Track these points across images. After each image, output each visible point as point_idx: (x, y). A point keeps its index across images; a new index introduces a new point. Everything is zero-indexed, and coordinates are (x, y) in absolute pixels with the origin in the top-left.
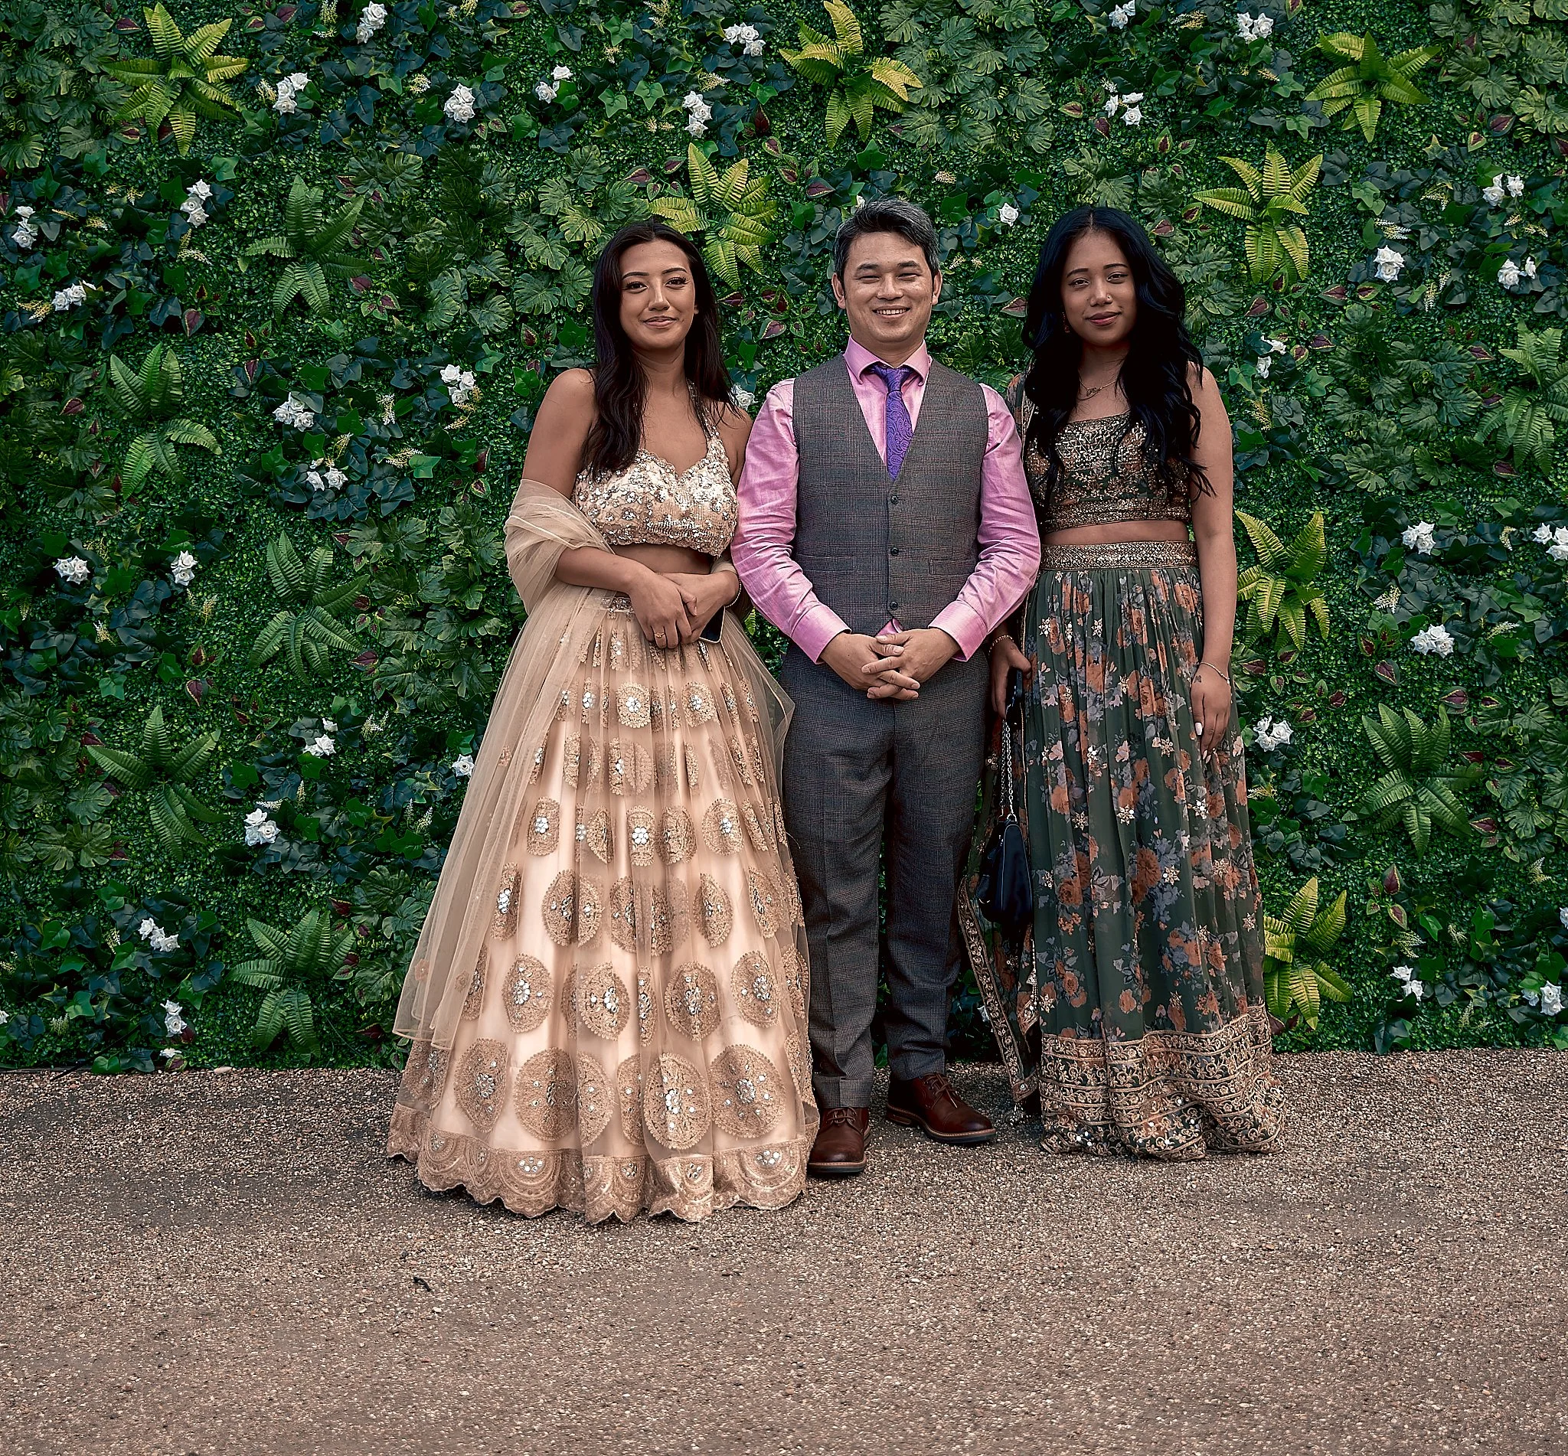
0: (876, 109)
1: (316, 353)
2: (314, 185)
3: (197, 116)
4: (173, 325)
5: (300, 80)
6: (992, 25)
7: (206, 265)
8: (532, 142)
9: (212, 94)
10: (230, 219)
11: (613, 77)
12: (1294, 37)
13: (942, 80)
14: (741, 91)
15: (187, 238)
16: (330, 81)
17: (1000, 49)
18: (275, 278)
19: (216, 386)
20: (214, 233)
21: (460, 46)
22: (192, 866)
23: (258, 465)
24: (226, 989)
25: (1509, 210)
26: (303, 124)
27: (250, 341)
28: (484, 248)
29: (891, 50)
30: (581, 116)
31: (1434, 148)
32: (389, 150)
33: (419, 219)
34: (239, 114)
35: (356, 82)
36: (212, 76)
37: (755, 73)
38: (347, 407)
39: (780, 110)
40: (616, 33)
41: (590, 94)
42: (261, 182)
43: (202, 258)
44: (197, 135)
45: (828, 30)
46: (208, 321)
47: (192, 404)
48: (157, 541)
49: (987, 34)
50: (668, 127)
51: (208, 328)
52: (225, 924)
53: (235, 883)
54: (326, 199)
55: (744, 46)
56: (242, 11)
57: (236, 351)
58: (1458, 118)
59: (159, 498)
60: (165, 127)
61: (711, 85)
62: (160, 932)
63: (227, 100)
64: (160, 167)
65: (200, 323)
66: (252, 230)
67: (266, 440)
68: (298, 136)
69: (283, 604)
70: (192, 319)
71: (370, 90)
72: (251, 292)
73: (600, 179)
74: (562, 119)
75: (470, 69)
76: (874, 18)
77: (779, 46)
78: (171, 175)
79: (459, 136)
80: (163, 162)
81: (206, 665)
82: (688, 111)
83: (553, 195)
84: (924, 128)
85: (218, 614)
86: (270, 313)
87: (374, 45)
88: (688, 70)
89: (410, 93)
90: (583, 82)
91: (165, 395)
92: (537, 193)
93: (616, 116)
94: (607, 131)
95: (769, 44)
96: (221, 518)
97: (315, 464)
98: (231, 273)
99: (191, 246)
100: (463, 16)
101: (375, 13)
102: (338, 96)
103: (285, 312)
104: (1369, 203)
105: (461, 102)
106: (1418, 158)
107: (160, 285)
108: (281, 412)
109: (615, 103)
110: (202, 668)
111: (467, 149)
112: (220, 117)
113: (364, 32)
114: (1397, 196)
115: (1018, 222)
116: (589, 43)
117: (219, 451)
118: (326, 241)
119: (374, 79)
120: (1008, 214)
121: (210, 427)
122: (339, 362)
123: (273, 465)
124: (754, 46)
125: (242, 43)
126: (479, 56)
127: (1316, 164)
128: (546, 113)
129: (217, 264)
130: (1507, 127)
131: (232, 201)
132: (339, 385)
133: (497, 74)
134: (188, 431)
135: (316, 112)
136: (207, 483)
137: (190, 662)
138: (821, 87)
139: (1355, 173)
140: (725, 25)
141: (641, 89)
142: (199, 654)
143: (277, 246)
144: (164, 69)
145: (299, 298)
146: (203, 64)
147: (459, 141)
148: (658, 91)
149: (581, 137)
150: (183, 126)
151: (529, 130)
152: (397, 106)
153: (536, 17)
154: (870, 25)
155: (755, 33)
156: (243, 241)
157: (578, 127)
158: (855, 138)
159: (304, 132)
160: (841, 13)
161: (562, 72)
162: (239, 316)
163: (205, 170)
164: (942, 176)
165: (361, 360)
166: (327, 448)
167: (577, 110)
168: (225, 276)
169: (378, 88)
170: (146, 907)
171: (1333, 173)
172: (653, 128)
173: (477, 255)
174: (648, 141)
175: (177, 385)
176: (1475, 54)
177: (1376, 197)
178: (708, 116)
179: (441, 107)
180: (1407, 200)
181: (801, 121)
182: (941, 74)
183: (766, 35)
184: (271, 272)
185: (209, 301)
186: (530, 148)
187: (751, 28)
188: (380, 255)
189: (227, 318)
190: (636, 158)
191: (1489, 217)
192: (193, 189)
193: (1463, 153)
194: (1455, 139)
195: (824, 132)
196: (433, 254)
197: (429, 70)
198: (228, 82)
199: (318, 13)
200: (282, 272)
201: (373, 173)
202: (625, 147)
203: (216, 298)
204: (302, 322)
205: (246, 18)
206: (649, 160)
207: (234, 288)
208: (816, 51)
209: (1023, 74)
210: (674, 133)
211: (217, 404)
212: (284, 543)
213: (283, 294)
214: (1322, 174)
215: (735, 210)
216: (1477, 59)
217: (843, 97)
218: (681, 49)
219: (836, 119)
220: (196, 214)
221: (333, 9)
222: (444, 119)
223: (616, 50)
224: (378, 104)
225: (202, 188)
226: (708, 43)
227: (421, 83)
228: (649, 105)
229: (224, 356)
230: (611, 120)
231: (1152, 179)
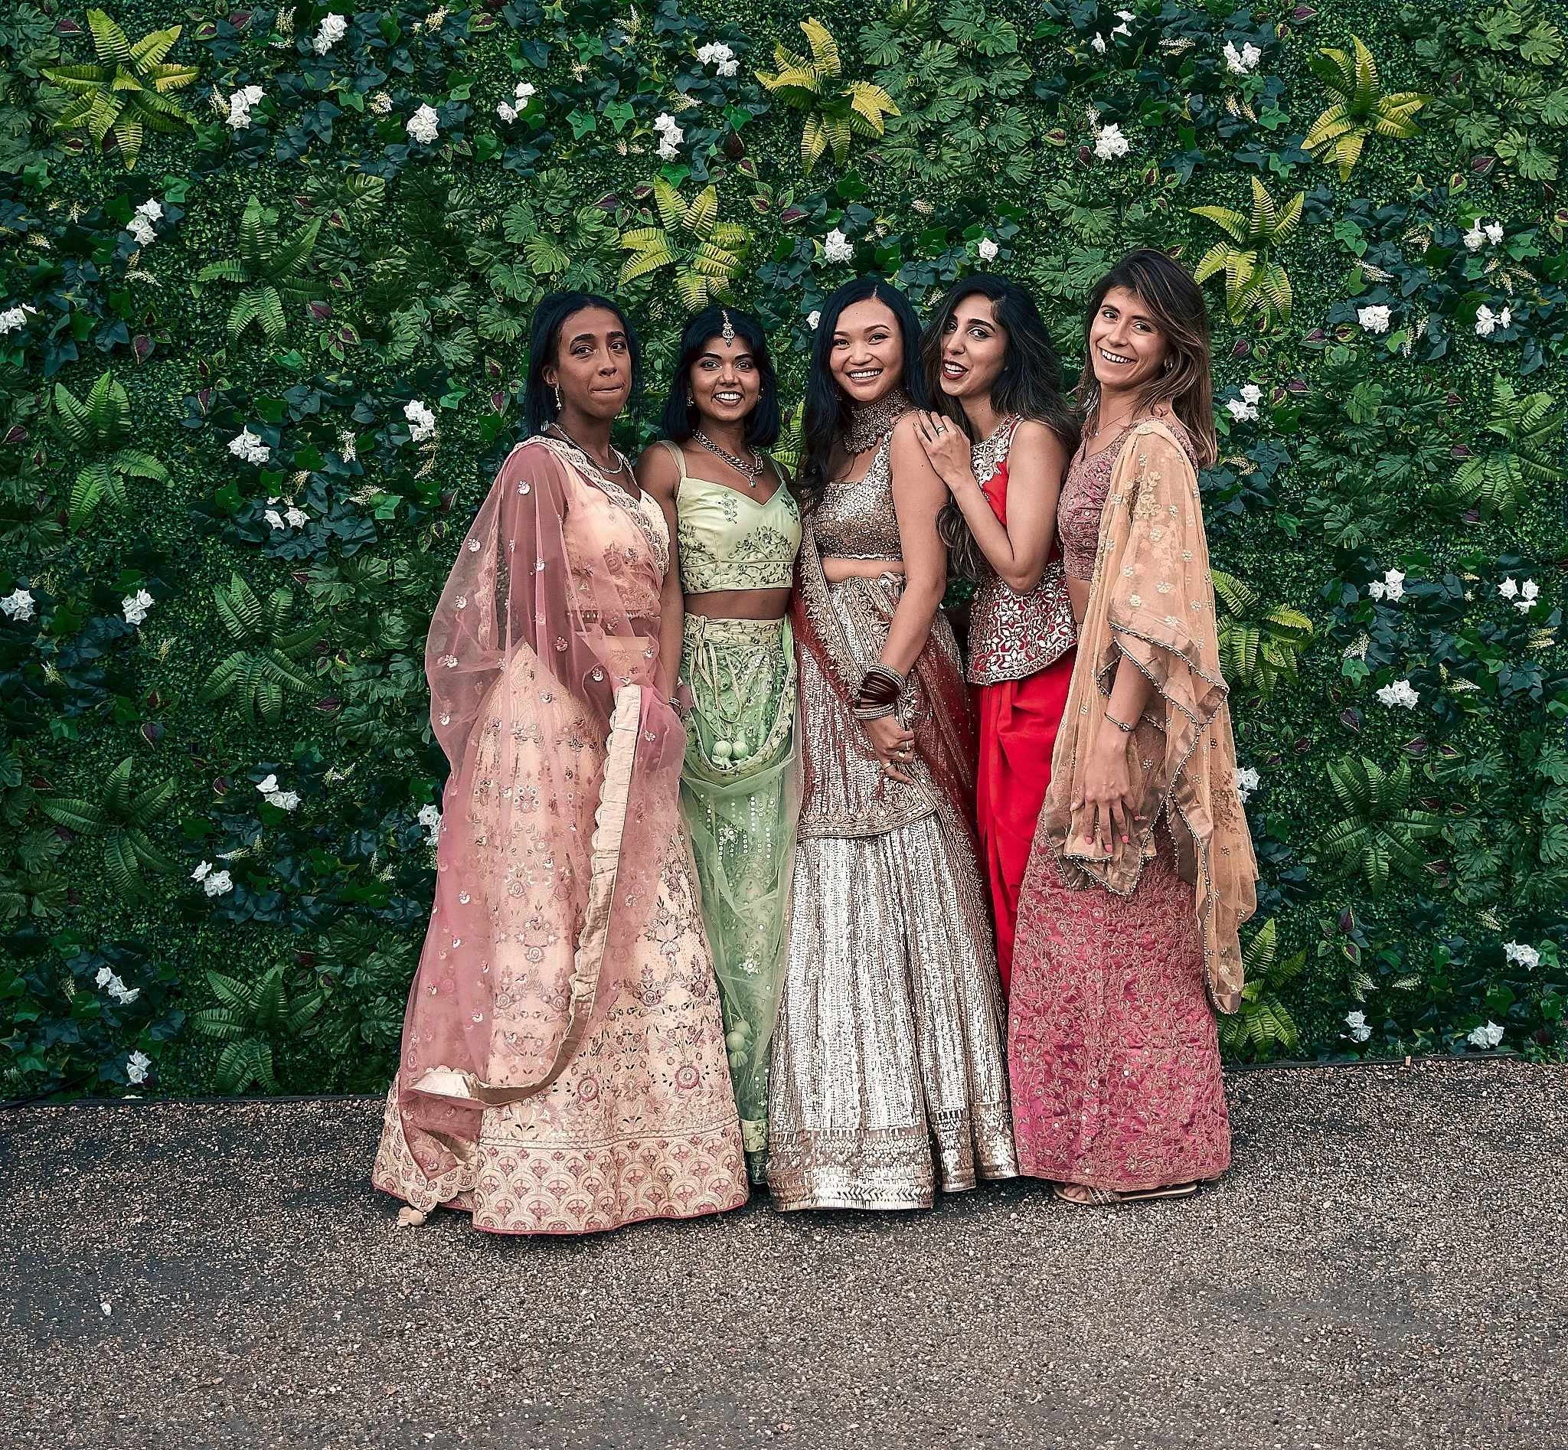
0: (853, 134)
1: (275, 383)
2: (270, 205)
3: (144, 128)
4: (121, 351)
5: (254, 94)
6: (974, 50)
7: (155, 286)
8: (496, 165)
9: (160, 105)
10: (181, 239)
11: (581, 96)
12: (1282, 65)
13: (923, 106)
14: (714, 112)
15: (135, 259)
16: (286, 94)
17: (981, 75)
18: (229, 304)
19: (166, 417)
20: (164, 253)
21: (425, 61)
22: (149, 912)
23: (211, 499)
24: (187, 1036)
25: (1487, 254)
26: (258, 141)
27: (203, 370)
28: (449, 278)
29: (869, 74)
30: (548, 136)
31: (1418, 189)
32: (350, 170)
33: (379, 245)
34: (190, 127)
35: (315, 96)
36: (161, 85)
37: (730, 94)
38: (305, 441)
39: (754, 133)
40: (585, 50)
41: (558, 113)
42: (214, 200)
43: (151, 279)
44: (144, 148)
45: (802, 49)
46: (159, 347)
47: (142, 434)
48: (107, 577)
49: (968, 58)
50: (637, 150)
51: (160, 354)
52: (185, 972)
53: (195, 929)
54: (282, 220)
55: (717, 66)
56: (193, 17)
57: (188, 379)
58: (1439, 159)
59: (110, 533)
60: (110, 138)
61: (683, 106)
62: (117, 980)
63: (176, 111)
64: (106, 183)
65: (151, 351)
66: (204, 251)
67: (220, 474)
68: (253, 153)
69: (240, 645)
70: (142, 346)
71: (325, 104)
72: (204, 316)
73: (566, 203)
74: (528, 140)
75: (433, 87)
76: (853, 39)
77: (755, 66)
78: (117, 190)
79: (421, 158)
80: (108, 176)
81: (162, 707)
82: (660, 134)
83: (519, 221)
84: (899, 152)
85: (176, 653)
86: (224, 340)
87: (333, 57)
88: (659, 91)
89: (370, 111)
90: (550, 101)
91: (114, 426)
92: (501, 220)
93: (585, 137)
94: (575, 153)
95: (743, 64)
96: (176, 552)
97: (271, 501)
98: (184, 295)
99: (139, 267)
100: (428, 29)
101: (333, 26)
102: (296, 110)
103: (240, 340)
104: (1351, 243)
105: (424, 123)
106: (1401, 197)
107: (106, 309)
108: (236, 446)
109: (581, 125)
110: (156, 711)
111: (431, 171)
112: (169, 130)
113: (323, 44)
114: (1378, 234)
115: (997, 256)
116: (557, 59)
117: (171, 484)
118: (282, 266)
119: (335, 93)
120: (988, 249)
121: (161, 458)
122: (293, 395)
123: (228, 501)
124: (728, 68)
125: (192, 51)
126: (444, 73)
127: (1299, 201)
128: (513, 134)
129: (167, 287)
130: (1487, 170)
131: (183, 219)
132: (296, 418)
133: (461, 93)
134: (138, 464)
135: (272, 126)
136: (159, 517)
137: (145, 705)
138: (797, 109)
139: (1338, 211)
140: (699, 44)
141: (610, 110)
142: (154, 697)
143: (227, 269)
144: (109, 76)
145: (255, 325)
146: (150, 73)
147: (423, 162)
148: (627, 112)
149: (548, 158)
150: (130, 137)
151: (494, 151)
152: (358, 123)
153: (501, 30)
154: (849, 45)
155: (728, 53)
156: (196, 264)
157: (544, 147)
158: (830, 164)
159: (260, 150)
160: (816, 32)
161: (525, 89)
162: (192, 342)
163: (154, 186)
164: (918, 204)
165: (318, 392)
166: (287, 486)
167: (544, 129)
168: (176, 298)
169: (337, 104)
170: (104, 955)
171: (1316, 210)
172: (623, 151)
173: (444, 285)
174: (618, 164)
175: (125, 415)
176: (1459, 91)
177: (1358, 238)
178: (680, 139)
179: (404, 125)
180: (1387, 239)
181: (776, 146)
182: (921, 98)
183: (740, 54)
184: (225, 296)
185: (157, 327)
186: (495, 169)
187: (726, 47)
188: (340, 282)
189: (178, 344)
190: (605, 183)
191: (1468, 261)
192: (142, 209)
193: (1444, 194)
194: (1436, 179)
195: (799, 158)
196: (391, 284)
197: (392, 86)
198: (178, 91)
199: (274, 23)
200: (236, 297)
201: (332, 193)
202: (594, 170)
203: (166, 325)
204: (258, 350)
205: (197, 24)
206: (619, 184)
207: (186, 312)
208: (794, 76)
209: (1005, 102)
210: (644, 156)
211: (168, 434)
212: (238, 585)
213: (237, 322)
214: (1305, 211)
215: (708, 240)
216: (1462, 96)
217: (820, 121)
218: (651, 69)
219: (813, 143)
220: (141, 230)
221: (290, 18)
222: (406, 138)
223: (585, 68)
224: (337, 121)
225: (152, 208)
226: (681, 62)
227: (384, 102)
228: (619, 126)
229: (176, 385)
230: (580, 141)
231: (1136, 213)
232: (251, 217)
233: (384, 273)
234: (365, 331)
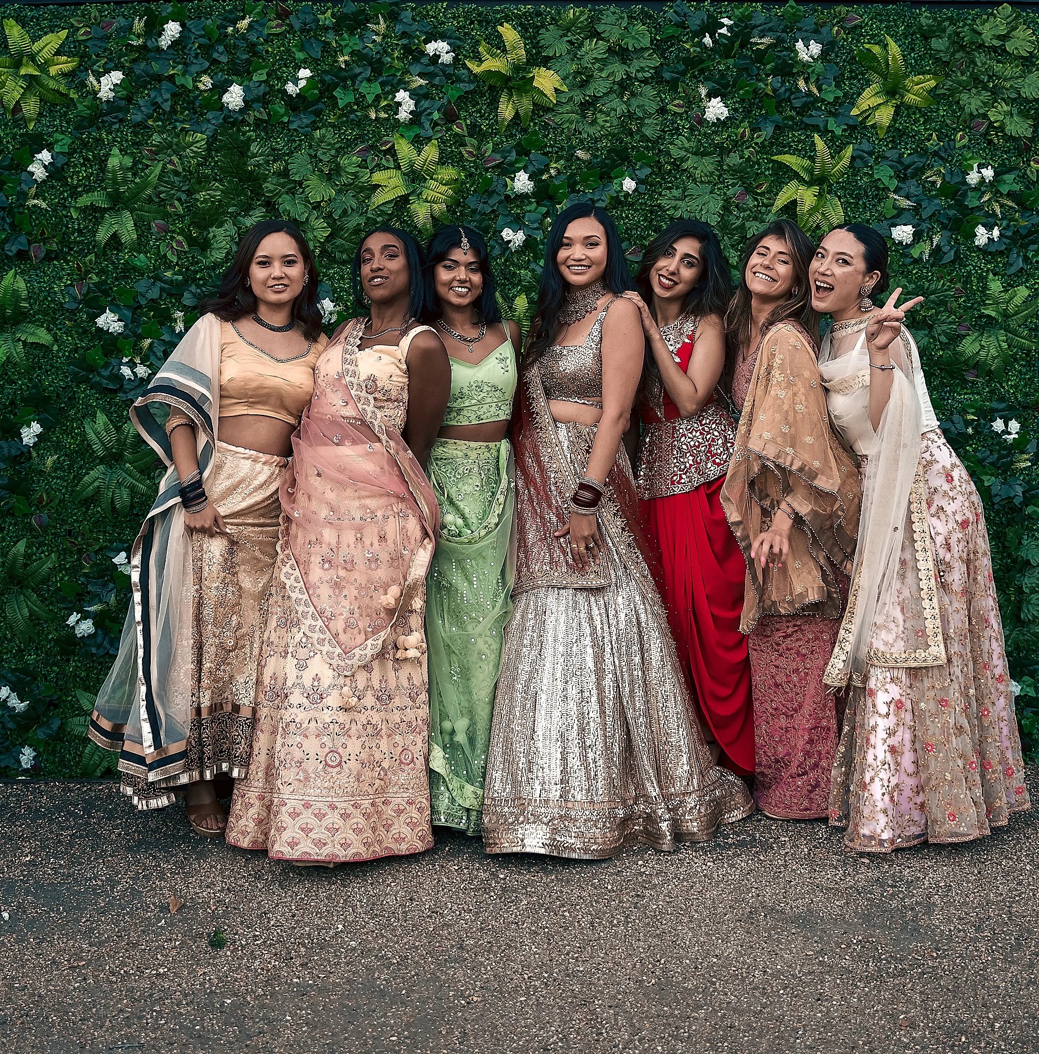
0: (534, 104)
1: (128, 277)
2: (127, 153)
3: (41, 100)
4: (22, 255)
5: (117, 76)
6: (620, 46)
7: (46, 210)
8: (284, 126)
9: (52, 84)
10: (65, 177)
11: (344, 78)
12: (837, 56)
13: (583, 85)
14: (437, 89)
15: (33, 191)
16: (139, 77)
17: (625, 63)
18: (98, 222)
19: (53, 301)
20: (53, 187)
21: (235, 54)
22: (37, 648)
23: (83, 359)
24: (61, 735)
25: (983, 189)
26: (119, 109)
27: (79, 268)
28: (250, 205)
29: (546, 62)
30: (321, 106)
31: (933, 143)
32: (183, 129)
33: (202, 181)
34: (72, 99)
35: (159, 78)
36: (53, 71)
37: (448, 77)
38: (149, 318)
39: (465, 103)
40: (347, 45)
41: (327, 90)
42: (88, 150)
43: (44, 205)
44: (40, 114)
45: (499, 45)
46: (49, 252)
47: (36, 313)
48: (10, 412)
49: (615, 51)
50: (383, 115)
51: (49, 257)
52: (61, 690)
53: (68, 660)
54: (135, 163)
55: (439, 56)
56: (76, 24)
57: (69, 275)
58: (949, 122)
59: (13, 382)
60: (17, 108)
61: (414, 85)
62: (14, 695)
63: (63, 89)
64: (14, 138)
65: (43, 255)
66: (81, 186)
67: (90, 341)
68: (115, 118)
69: (102, 461)
70: (37, 251)
71: (165, 85)
72: (80, 231)
73: (333, 152)
74: (306, 108)
75: (241, 72)
76: (535, 38)
77: (465, 57)
78: (21, 143)
79: (232, 120)
80: (16, 134)
81: (47, 504)
82: (399, 104)
83: (299, 165)
84: (567, 116)
85: (57, 466)
86: (94, 247)
87: (171, 51)
88: (399, 74)
89: (197, 88)
90: (322, 81)
91: (16, 307)
92: (287, 164)
93: (346, 106)
94: (339, 117)
95: (457, 55)
96: (58, 395)
97: (125, 360)
98: (66, 216)
99: (36, 197)
100: (238, 32)
101: (172, 29)
102: (145, 88)
103: (104, 247)
104: (886, 181)
105: (234, 97)
106: (922, 149)
107: (13, 226)
108: (101, 321)
109: (343, 98)
110: (43, 507)
111: (239, 130)
112: (57, 102)
113: (165, 42)
114: (905, 175)
115: (636, 190)
116: (327, 52)
117: (55, 348)
118: (135, 195)
119: (173, 76)
120: (629, 185)
121: (49, 330)
122: (141, 285)
123: (95, 360)
124: (447, 58)
125: (75, 47)
126: (248, 62)
127: (849, 151)
128: (296, 104)
129: (55, 210)
130: (983, 129)
131: (66, 164)
132: (143, 302)
133: (260, 76)
134: (33, 334)
135: (129, 99)
136: (47, 371)
137: (35, 502)
138: (495, 87)
139: (877, 158)
140: (427, 41)
141: (364, 88)
142: (41, 496)
143: (97, 198)
144: (17, 65)
145: (115, 237)
146: (46, 62)
147: (233, 124)
148: (376, 89)
149: (321, 121)
150: (31, 107)
151: (282, 116)
152: (188, 96)
153: (289, 32)
154: (532, 42)
155: (447, 47)
156: (75, 195)
157: (318, 113)
158: (518, 125)
159: (121, 115)
160: (509, 33)
161: (305, 73)
162: (72, 249)
163: (47, 141)
164: (580, 153)
165: (159, 284)
166: (137, 350)
167: (318, 101)
168: (61, 218)
169: (174, 83)
170: (5, 678)
171: (861, 158)
172: (373, 116)
173: (247, 209)
174: (370, 125)
175: (24, 300)
176: (962, 75)
177: (891, 177)
178: (412, 108)
179: (220, 98)
180: (912, 178)
181: (480, 112)
182: (582, 79)
183: (455, 49)
184: (95, 217)
185: (48, 238)
186: (283, 129)
187: (445, 44)
188: (175, 207)
189: (62, 251)
190: (361, 138)
191: (969, 194)
192: (39, 156)
193: (952, 147)
194: (947, 136)
195: (496, 121)
196: (210, 208)
197: (212, 71)
198: (64, 75)
199: (131, 28)
200: (103, 218)
201: (170, 146)
202: (352, 129)
203: (54, 237)
204: (117, 254)
205: (78, 29)
206: (370, 139)
207: (67, 228)
208: (492, 64)
209: (641, 82)
210: (387, 119)
211: (54, 313)
212: (101, 418)
213: (103, 235)
214: (853, 158)
215: (432, 178)
216: (964, 78)
217: (511, 95)
218: (393, 59)
219: (506, 110)
220: (38, 171)
221: (142, 24)
222: (222, 107)
223: (347, 58)
224: (174, 95)
225: (45, 156)
226: (414, 54)
227: (206, 82)
228: (370, 99)
229: (60, 279)
230: (343, 109)
231: (734, 159)
232: (114, 162)
233: (205, 201)
234: (191, 241)
